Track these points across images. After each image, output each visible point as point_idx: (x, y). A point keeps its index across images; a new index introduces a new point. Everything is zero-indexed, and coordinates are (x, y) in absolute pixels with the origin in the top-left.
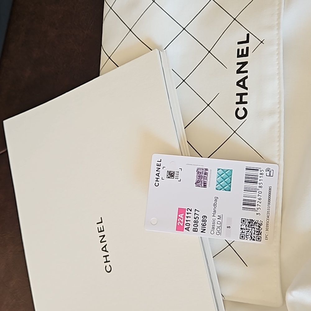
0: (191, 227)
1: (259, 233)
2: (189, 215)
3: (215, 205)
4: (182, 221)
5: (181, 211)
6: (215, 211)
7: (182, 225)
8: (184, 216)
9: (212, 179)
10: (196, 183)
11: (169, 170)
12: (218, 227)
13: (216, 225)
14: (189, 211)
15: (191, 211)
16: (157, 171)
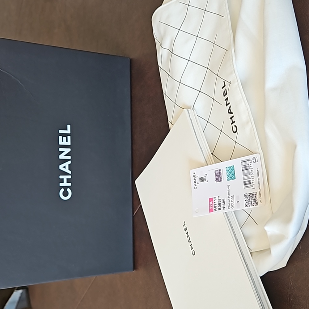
0: (217, 208)
1: (256, 200)
2: (215, 201)
3: (228, 190)
4: (212, 206)
5: (211, 200)
6: (229, 194)
7: (212, 208)
8: (213, 203)
9: (224, 175)
10: (216, 181)
11: (200, 177)
12: (232, 204)
13: (231, 202)
14: (215, 199)
15: (216, 198)
16: (194, 180)
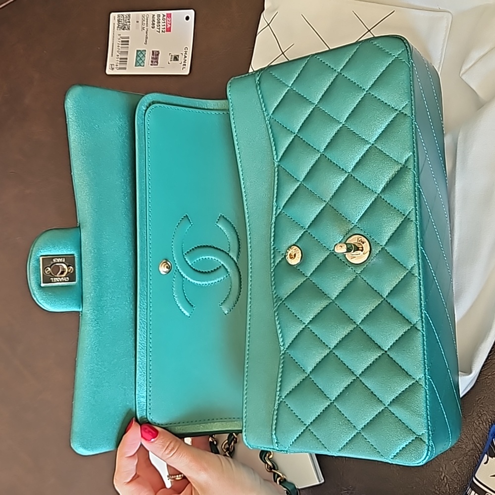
0: (161, 18)
1: (119, 21)
2: (163, 27)
3: (147, 38)
4: (168, 22)
5: (169, 30)
6: (147, 33)
7: (168, 19)
8: (167, 25)
9: (148, 57)
10: (159, 53)
11: (177, 62)
12: (144, 21)
13: (145, 22)
14: (163, 30)
15: (162, 31)
16: (186, 60)
